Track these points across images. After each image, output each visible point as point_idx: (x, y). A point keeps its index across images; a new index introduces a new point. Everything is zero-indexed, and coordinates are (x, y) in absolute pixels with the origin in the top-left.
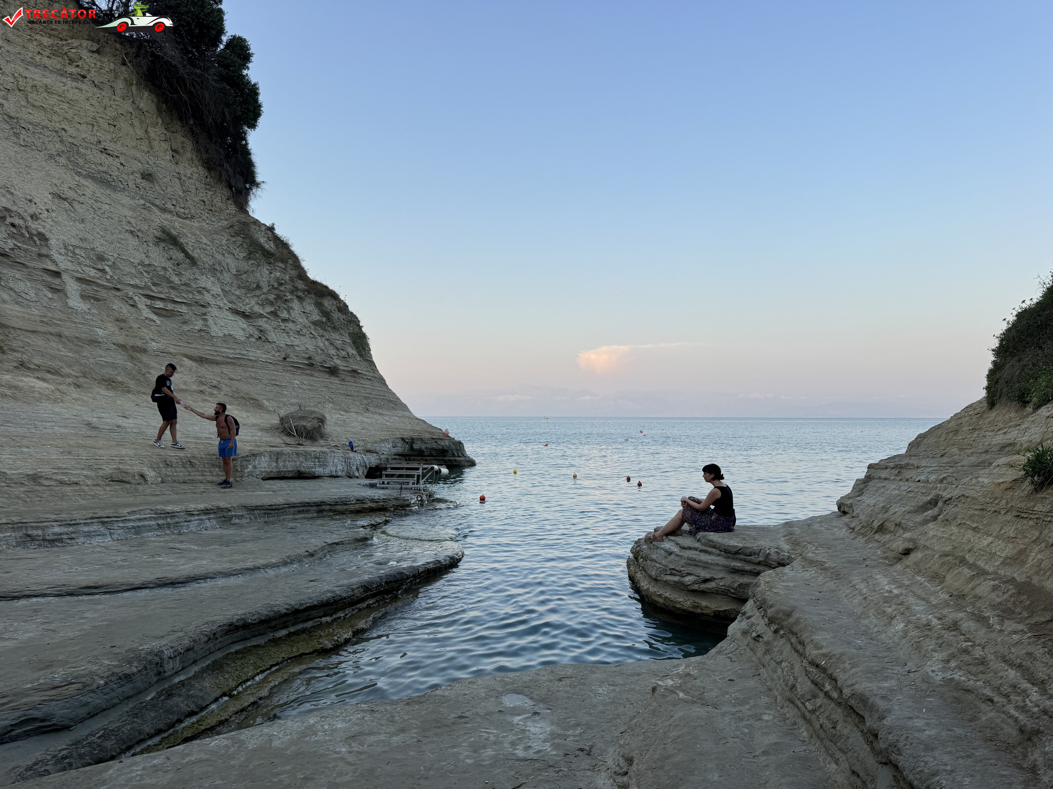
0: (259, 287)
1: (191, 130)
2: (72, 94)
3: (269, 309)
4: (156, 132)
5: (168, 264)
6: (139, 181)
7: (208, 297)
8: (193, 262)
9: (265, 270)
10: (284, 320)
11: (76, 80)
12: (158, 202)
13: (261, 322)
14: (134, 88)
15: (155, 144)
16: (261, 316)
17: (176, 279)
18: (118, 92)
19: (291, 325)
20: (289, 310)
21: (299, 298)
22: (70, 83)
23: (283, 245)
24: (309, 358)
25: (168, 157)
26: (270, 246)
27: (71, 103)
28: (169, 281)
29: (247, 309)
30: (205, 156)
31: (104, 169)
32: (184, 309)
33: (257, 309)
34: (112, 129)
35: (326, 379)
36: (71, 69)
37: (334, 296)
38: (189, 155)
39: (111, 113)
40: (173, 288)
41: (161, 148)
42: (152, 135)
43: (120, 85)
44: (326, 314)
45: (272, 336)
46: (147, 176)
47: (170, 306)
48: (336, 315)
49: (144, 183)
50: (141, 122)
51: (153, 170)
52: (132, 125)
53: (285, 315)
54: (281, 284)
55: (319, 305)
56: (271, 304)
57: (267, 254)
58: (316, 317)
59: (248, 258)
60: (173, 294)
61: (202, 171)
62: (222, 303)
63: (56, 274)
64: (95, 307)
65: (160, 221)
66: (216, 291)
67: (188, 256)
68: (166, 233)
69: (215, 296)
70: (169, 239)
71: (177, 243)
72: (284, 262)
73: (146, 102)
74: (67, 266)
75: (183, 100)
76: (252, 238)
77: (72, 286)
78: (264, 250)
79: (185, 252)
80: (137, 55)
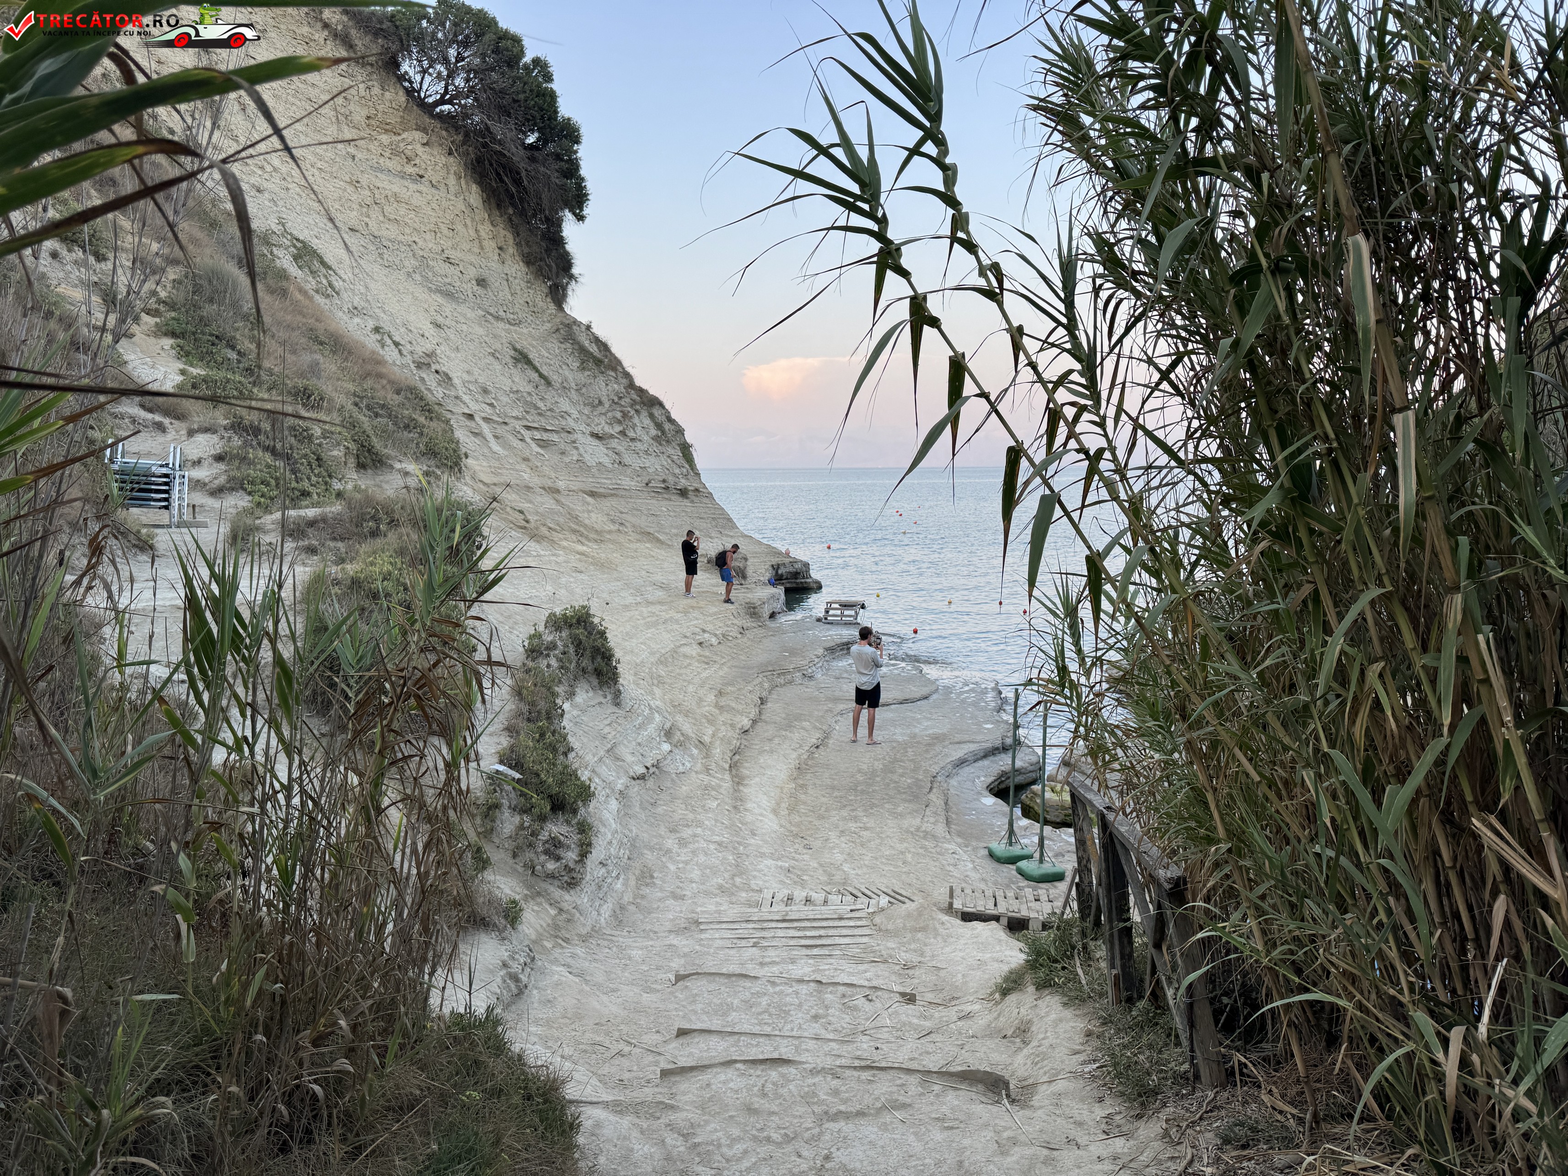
0: (601, 403)
1: (510, 220)
2: (417, 200)
3: (618, 428)
4: (485, 229)
5: (530, 388)
6: (476, 288)
7: (571, 423)
8: (548, 383)
9: (601, 380)
10: (633, 440)
11: (415, 181)
12: (492, 310)
13: (614, 443)
14: (463, 182)
15: (486, 243)
16: (612, 436)
17: (540, 404)
18: (452, 189)
19: (638, 444)
20: (634, 427)
21: (637, 411)
22: (413, 187)
23: (604, 347)
24: (664, 481)
25: (497, 258)
26: (593, 349)
27: (416, 210)
28: (538, 408)
29: (598, 430)
30: (526, 250)
31: (448, 280)
32: (555, 437)
33: (608, 429)
34: (451, 234)
35: (678, 501)
36: (410, 169)
37: (661, 405)
38: (511, 251)
39: (449, 216)
40: (540, 414)
41: (490, 245)
42: (482, 233)
43: (452, 181)
44: (659, 426)
45: (628, 459)
46: (481, 282)
47: (545, 436)
48: (667, 426)
49: (480, 291)
50: (473, 220)
51: (485, 273)
52: (465, 225)
53: (631, 434)
54: (620, 398)
55: (651, 416)
56: (619, 422)
57: (598, 362)
58: (654, 432)
59: (582, 369)
60: (543, 422)
61: (524, 269)
62: (583, 427)
63: (470, 417)
64: (504, 448)
65: (503, 334)
66: (575, 414)
67: (541, 376)
68: (515, 350)
69: (576, 420)
70: (522, 358)
71: (529, 362)
72: (614, 369)
73: (475, 196)
74: (473, 407)
75: (507, 191)
76: (578, 343)
77: (486, 428)
78: (594, 357)
79: (537, 371)
80: (464, 143)
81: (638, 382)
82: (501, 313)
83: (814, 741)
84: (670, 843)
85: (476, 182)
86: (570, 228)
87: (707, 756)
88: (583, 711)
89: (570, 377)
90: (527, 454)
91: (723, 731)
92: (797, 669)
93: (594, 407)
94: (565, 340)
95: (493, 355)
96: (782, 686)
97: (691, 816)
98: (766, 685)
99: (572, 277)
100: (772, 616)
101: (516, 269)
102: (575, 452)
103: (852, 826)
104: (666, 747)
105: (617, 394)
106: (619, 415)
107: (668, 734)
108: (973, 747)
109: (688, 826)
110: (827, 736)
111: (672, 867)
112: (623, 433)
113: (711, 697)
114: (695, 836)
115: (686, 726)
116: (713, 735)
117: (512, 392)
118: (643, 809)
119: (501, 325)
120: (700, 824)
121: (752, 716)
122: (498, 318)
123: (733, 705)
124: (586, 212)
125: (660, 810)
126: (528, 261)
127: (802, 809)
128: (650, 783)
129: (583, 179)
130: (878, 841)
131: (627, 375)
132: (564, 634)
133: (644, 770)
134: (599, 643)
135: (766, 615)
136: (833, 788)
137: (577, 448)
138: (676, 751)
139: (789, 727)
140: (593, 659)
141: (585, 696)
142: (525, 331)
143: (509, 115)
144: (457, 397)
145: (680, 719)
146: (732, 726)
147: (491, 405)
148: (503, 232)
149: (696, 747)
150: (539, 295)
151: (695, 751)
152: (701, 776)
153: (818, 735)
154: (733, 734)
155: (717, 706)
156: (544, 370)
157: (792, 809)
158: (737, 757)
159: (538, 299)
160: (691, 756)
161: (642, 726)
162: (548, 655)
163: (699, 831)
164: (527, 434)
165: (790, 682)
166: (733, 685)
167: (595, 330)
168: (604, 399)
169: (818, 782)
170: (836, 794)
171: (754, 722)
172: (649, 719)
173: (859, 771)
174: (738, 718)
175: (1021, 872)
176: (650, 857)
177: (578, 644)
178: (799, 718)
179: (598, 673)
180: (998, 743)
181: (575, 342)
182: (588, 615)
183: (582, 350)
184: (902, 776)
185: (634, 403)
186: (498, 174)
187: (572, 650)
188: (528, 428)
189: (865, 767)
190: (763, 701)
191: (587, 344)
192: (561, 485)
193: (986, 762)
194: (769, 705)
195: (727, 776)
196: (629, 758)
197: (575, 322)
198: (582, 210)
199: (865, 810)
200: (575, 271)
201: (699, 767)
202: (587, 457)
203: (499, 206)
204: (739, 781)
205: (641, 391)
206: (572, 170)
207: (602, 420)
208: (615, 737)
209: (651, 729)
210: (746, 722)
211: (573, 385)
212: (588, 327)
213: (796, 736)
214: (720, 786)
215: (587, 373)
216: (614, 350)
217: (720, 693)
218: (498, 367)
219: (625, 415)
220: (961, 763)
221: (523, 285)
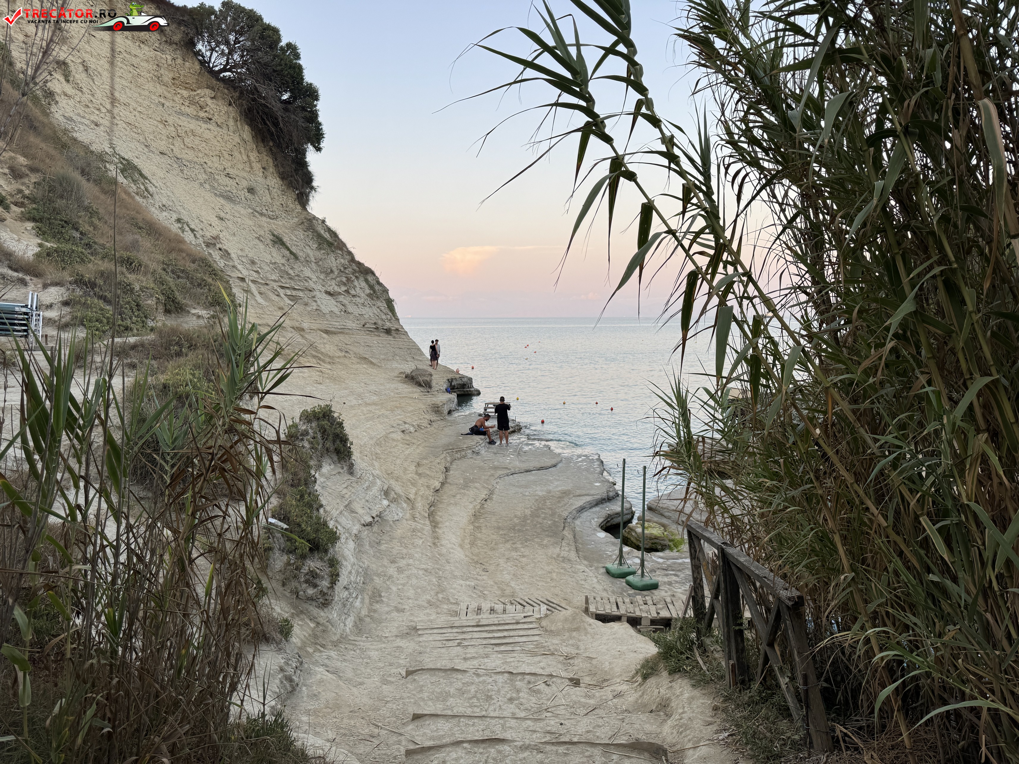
0: (332, 271)
1: (271, 150)
2: (207, 135)
3: (344, 288)
4: (254, 156)
5: (283, 261)
6: (247, 194)
7: (311, 284)
8: (296, 257)
9: (332, 257)
10: (354, 296)
11: (206, 122)
12: (258, 209)
13: (341, 298)
14: (239, 123)
15: (254, 165)
16: (340, 294)
17: (291, 272)
18: (231, 128)
19: (358, 299)
20: (354, 287)
21: (356, 277)
22: (204, 126)
23: (334, 234)
24: (375, 324)
25: (261, 174)
26: (327, 235)
27: (206, 141)
28: (288, 274)
29: (330, 289)
30: (281, 170)
31: (228, 189)
32: (301, 294)
33: (337, 289)
34: (231, 158)
35: (384, 337)
36: (202, 114)
37: (373, 273)
38: (271, 170)
39: (229, 146)
40: (290, 278)
41: (257, 166)
42: (252, 158)
43: (231, 123)
44: (371, 287)
45: (350, 308)
46: (251, 190)
47: (294, 293)
48: (377, 287)
49: (249, 196)
50: (245, 149)
51: (254, 184)
52: (240, 152)
53: (353, 292)
54: (345, 268)
55: (366, 281)
56: (345, 284)
57: (330, 244)
58: (368, 291)
59: (319, 249)
60: (293, 284)
61: (280, 182)
62: (320, 287)
63: (243, 279)
64: (266, 301)
65: (265, 225)
66: (314, 278)
67: (291, 253)
68: (274, 235)
69: (315, 283)
70: (278, 241)
71: (283, 244)
72: (341, 249)
73: (247, 133)
74: (245, 273)
75: (269, 130)
76: (317, 232)
77: (253, 287)
78: (327, 241)
79: (288, 249)
80: (239, 98)
81: (358, 258)
82: (264, 211)
83: (483, 496)
84: (392, 570)
85: (247, 124)
86: (311, 156)
87: (413, 508)
88: (328, 478)
89: (311, 253)
90: (282, 304)
91: (423, 491)
92: (469, 448)
93: (327, 274)
94: (308, 229)
95: (258, 238)
96: (459, 459)
97: (405, 551)
98: (449, 459)
99: (312, 188)
100: (450, 412)
101: (274, 182)
102: (314, 304)
103: (514, 554)
104: (385, 502)
105: (343, 265)
106: (344, 280)
107: (386, 493)
108: (589, 498)
109: (403, 558)
110: (492, 493)
111: (394, 589)
112: (347, 291)
113: (413, 468)
114: (409, 565)
115: (398, 488)
116: (416, 494)
117: (271, 263)
118: (372, 546)
119: (264, 219)
120: (411, 557)
121: (441, 480)
122: (262, 214)
123: (428, 472)
124: (322, 145)
125: (383, 547)
126: (283, 176)
127: (479, 543)
128: (375, 528)
129: (320, 124)
130: (532, 565)
131: (350, 253)
132: (314, 425)
133: (371, 519)
134: (338, 431)
135: (446, 412)
136: (499, 528)
137: (316, 301)
138: (392, 505)
139: (466, 486)
140: (334, 442)
141: (328, 468)
142: (280, 223)
143: (271, 80)
144: (234, 267)
145: (393, 483)
146: (428, 487)
147: (257, 272)
148: (266, 158)
149: (405, 502)
150: (290, 200)
151: (405, 505)
152: (409, 522)
153: (486, 492)
154: (429, 493)
155: (417, 473)
156: (294, 249)
157: (472, 544)
158: (433, 508)
159: (289, 202)
160: (402, 508)
161: (368, 488)
162: (302, 440)
163: (411, 561)
164: (282, 292)
165: (464, 457)
166: (426, 458)
167: (328, 223)
168: (334, 269)
169: (489, 525)
170: (501, 532)
171: (443, 484)
172: (373, 483)
173: (515, 516)
174: (431, 482)
175: (629, 584)
176: (377, 581)
177: (324, 431)
178: (472, 481)
179: (338, 452)
180: (605, 495)
181: (315, 231)
182: (331, 411)
183: (319, 236)
184: (544, 519)
185: (354, 272)
186: (263, 119)
187: (319, 436)
188: (282, 287)
189: (519, 513)
190: (447, 469)
191: (322, 232)
192: (305, 325)
193: (597, 509)
194: (451, 472)
195: (427, 522)
196: (361, 511)
197: (314, 217)
198: (319, 144)
199: (522, 543)
200: (315, 184)
201: (408, 516)
202: (323, 308)
203: (263, 141)
204: (435, 525)
205: (359, 264)
206: (313, 117)
207: (333, 283)
208: (350, 497)
209: (375, 490)
210: (437, 485)
211: (313, 259)
212: (323, 221)
213: (471, 493)
214: (423, 529)
215: (323, 251)
216: (341, 236)
217: (419, 465)
218: (262, 246)
219: (348, 279)
220: (582, 509)
221: (279, 193)
